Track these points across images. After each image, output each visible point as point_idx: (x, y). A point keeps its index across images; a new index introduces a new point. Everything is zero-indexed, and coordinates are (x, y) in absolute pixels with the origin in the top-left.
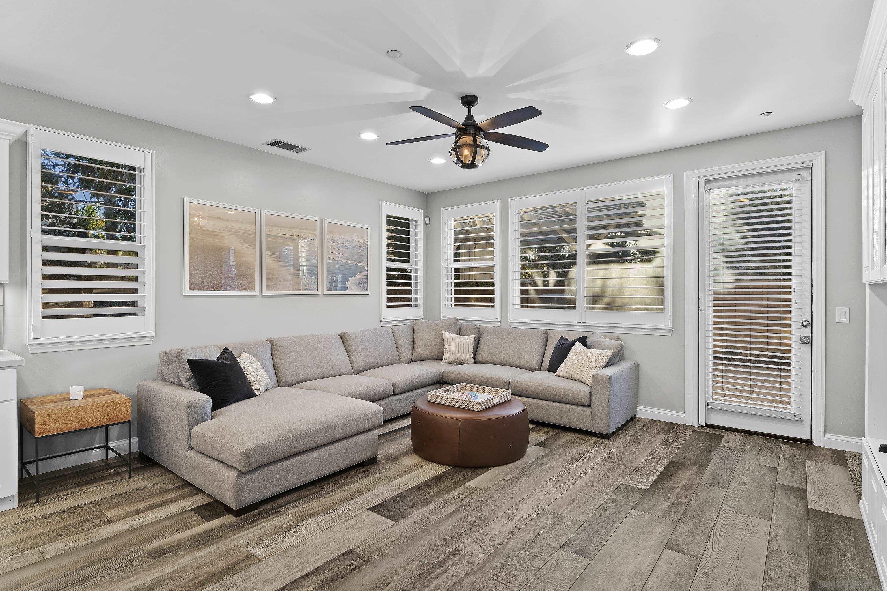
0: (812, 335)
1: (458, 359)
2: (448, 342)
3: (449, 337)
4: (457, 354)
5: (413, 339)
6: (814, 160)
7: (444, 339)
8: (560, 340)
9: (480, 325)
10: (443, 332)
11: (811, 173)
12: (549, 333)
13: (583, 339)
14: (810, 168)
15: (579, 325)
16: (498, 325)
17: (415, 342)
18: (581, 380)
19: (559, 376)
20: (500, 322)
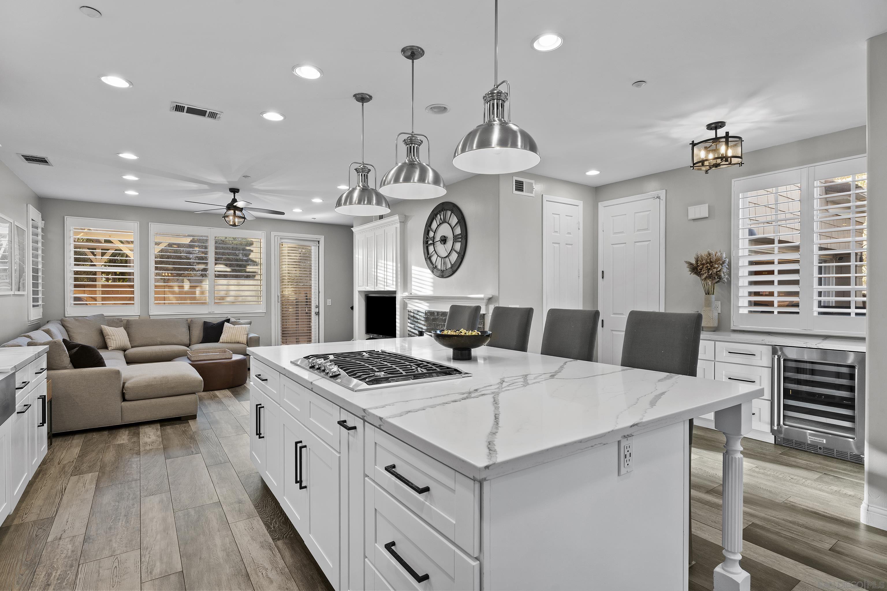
0: (319, 311)
1: (123, 346)
2: (111, 333)
3: (108, 329)
4: (122, 342)
5: (68, 334)
6: (320, 239)
7: (104, 331)
8: (205, 323)
9: (123, 319)
10: (102, 326)
11: (319, 243)
12: (189, 320)
13: (228, 321)
14: (319, 241)
15: (210, 314)
16: (137, 318)
17: (71, 337)
18: (240, 342)
19: (223, 343)
20: (139, 315)
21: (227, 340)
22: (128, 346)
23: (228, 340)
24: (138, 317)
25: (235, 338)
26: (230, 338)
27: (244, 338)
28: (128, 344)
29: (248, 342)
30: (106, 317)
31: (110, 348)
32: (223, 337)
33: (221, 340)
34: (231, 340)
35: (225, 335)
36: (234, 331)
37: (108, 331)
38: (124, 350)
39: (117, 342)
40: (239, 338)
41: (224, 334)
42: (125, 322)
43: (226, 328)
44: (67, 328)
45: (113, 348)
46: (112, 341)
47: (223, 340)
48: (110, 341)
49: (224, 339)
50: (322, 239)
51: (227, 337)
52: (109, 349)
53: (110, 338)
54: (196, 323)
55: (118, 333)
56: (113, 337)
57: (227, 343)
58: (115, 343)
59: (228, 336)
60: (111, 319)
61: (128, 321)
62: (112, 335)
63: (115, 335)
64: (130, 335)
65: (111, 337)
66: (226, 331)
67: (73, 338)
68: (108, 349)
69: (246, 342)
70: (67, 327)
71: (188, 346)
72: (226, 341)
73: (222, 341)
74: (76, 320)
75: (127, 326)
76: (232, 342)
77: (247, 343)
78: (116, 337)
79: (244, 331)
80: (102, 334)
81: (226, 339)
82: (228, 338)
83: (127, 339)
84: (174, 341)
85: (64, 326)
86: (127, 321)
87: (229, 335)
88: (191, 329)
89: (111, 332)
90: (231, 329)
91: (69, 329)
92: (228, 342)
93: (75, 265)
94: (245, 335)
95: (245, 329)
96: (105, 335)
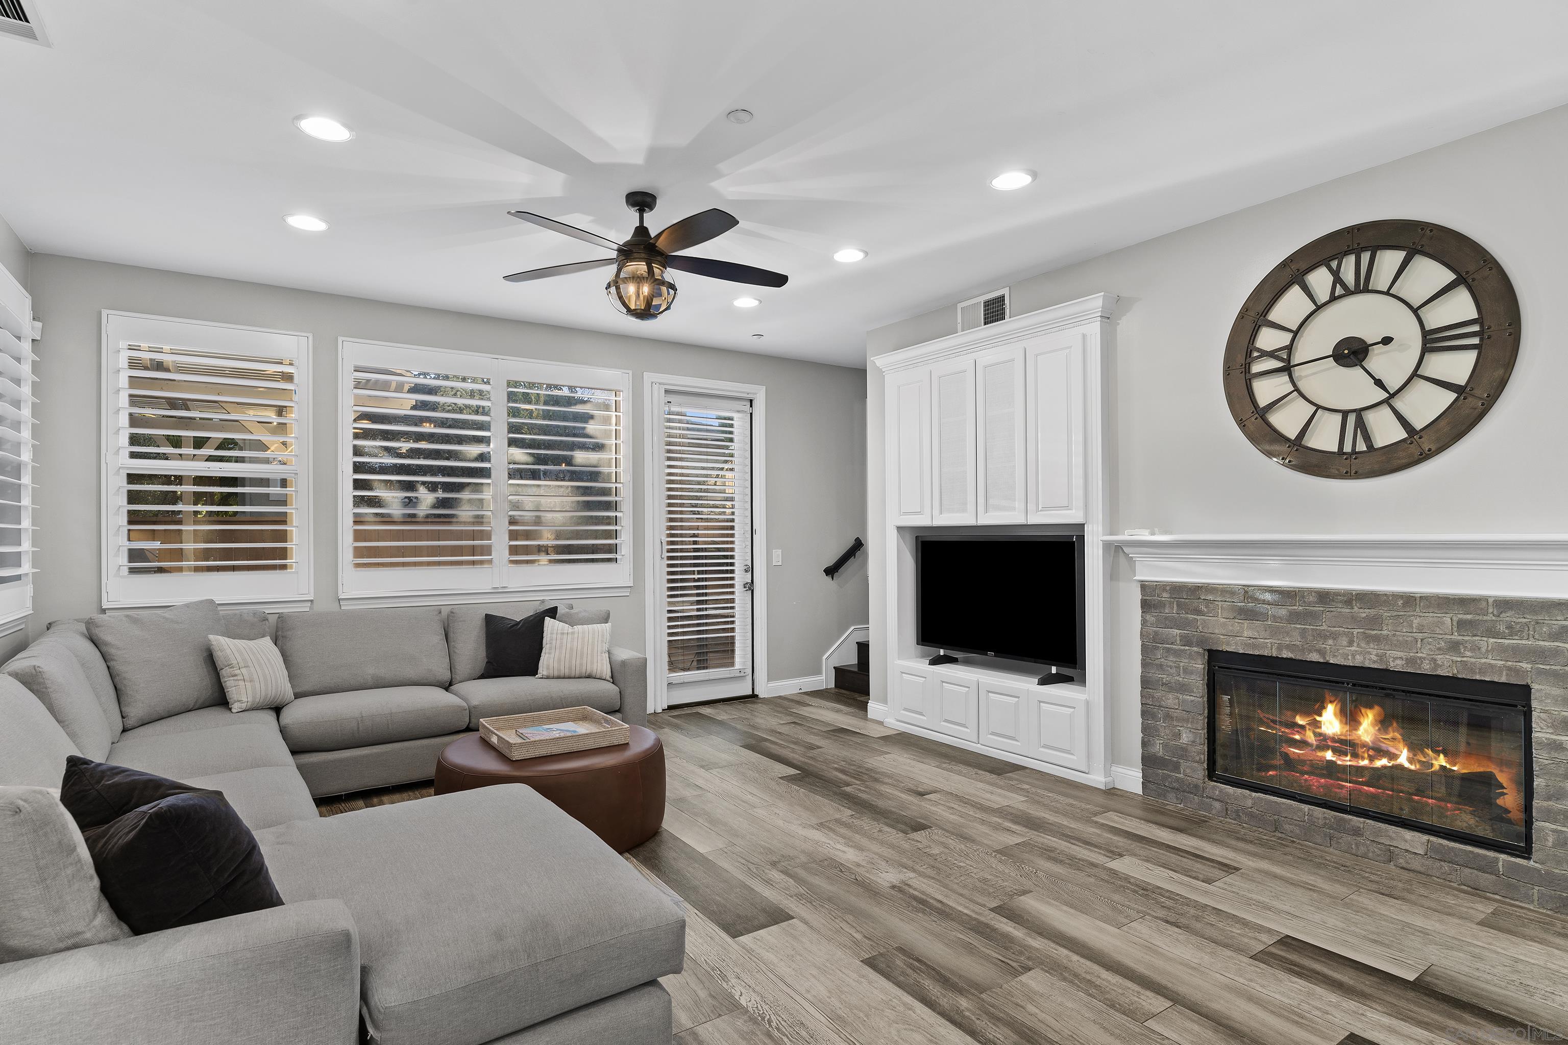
0: (753, 580)
1: (272, 695)
3: (231, 645)
4: (269, 683)
5: (108, 667)
6: (756, 394)
7: (219, 655)
8: (490, 620)
9: (267, 612)
10: (211, 637)
11: (751, 406)
12: (445, 611)
13: (552, 612)
14: (751, 401)
15: (495, 592)
16: (306, 608)
17: (118, 675)
18: (594, 675)
19: (548, 678)
20: (312, 601)
21: (559, 670)
22: (286, 697)
23: (562, 668)
24: (309, 604)
25: (581, 665)
26: (567, 664)
27: (605, 662)
28: (286, 689)
29: (615, 674)
30: (220, 608)
31: (236, 707)
32: (548, 661)
33: (542, 670)
34: (570, 668)
35: (552, 656)
36: (575, 643)
37: (228, 651)
38: (277, 710)
39: (257, 685)
40: (592, 663)
41: (550, 653)
42: (273, 619)
43: (552, 634)
44: (104, 649)
45: (244, 706)
46: (241, 683)
47: (548, 668)
48: (236, 683)
49: (551, 667)
50: (760, 395)
51: (559, 661)
52: (234, 710)
53: (236, 675)
54: (464, 621)
55: (259, 656)
56: (244, 671)
57: (559, 678)
58: (250, 692)
59: (563, 658)
60: (235, 615)
61: (281, 617)
62: (242, 664)
63: (250, 664)
64: (290, 659)
65: (238, 672)
66: (554, 642)
67: (125, 678)
68: (230, 709)
69: (609, 674)
70: (106, 644)
71: (447, 686)
72: (556, 674)
73: (545, 673)
74: (134, 621)
75: (280, 633)
76: (573, 675)
77: (612, 677)
78: (252, 669)
79: (600, 642)
80: (210, 660)
81: (556, 665)
82: (562, 664)
83: (283, 676)
84: (411, 672)
85: (94, 641)
86: (279, 618)
87: (563, 655)
88: (451, 635)
89: (237, 655)
90: (565, 636)
91: (113, 651)
92: (562, 675)
93: (133, 455)
94: (603, 655)
95: (603, 636)
96: (219, 664)
